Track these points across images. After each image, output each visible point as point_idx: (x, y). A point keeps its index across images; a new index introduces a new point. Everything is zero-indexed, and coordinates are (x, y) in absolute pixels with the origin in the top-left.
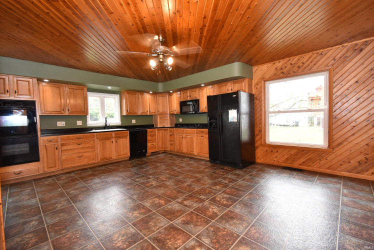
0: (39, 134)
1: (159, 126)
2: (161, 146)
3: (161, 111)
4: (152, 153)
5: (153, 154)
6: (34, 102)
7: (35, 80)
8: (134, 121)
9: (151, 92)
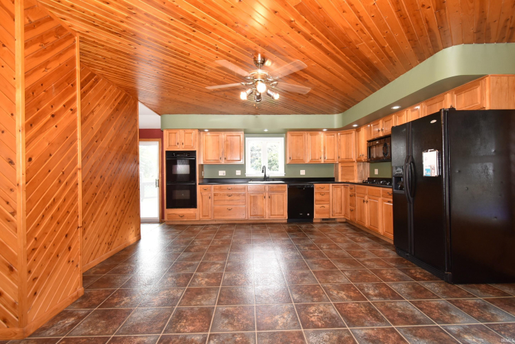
0: (198, 182)
1: (340, 181)
2: (339, 211)
3: (343, 156)
4: (323, 219)
5: (326, 221)
6: (195, 152)
7: (197, 131)
8: (303, 173)
9: (325, 130)
